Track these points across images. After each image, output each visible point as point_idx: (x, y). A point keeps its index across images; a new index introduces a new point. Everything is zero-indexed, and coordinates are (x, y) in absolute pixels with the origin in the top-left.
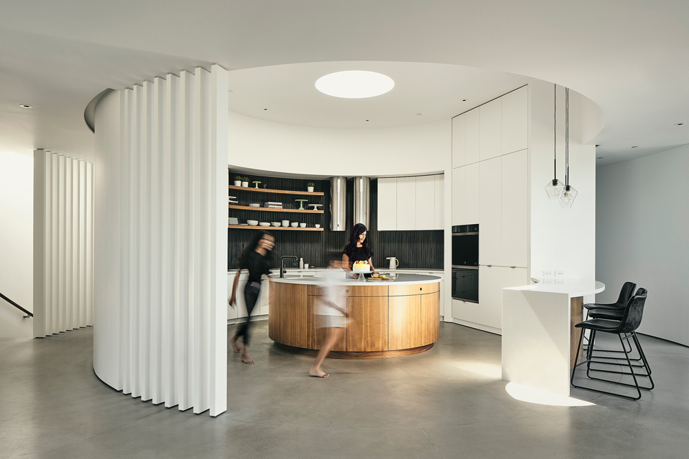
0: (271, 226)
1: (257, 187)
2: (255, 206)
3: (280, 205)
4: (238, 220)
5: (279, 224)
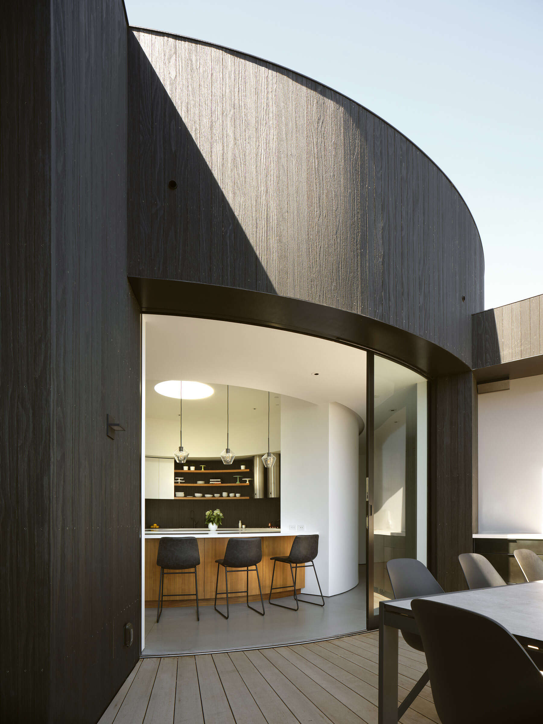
0: (213, 497)
1: (203, 469)
2: (200, 483)
3: (219, 481)
4: (184, 493)
5: (219, 495)
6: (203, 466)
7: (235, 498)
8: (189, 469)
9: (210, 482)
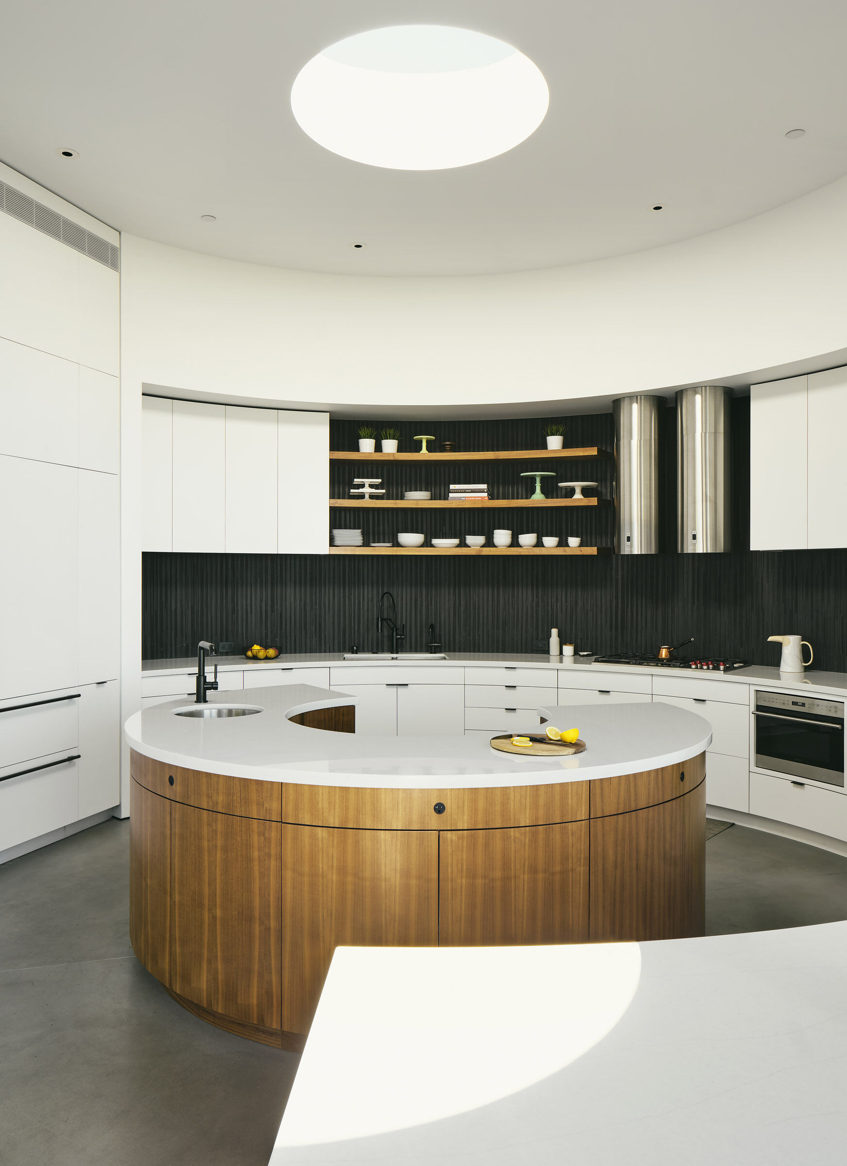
0: (460, 545)
1: (424, 449)
2: (417, 498)
3: (481, 491)
4: (363, 534)
5: (481, 540)
6: (424, 439)
7: (538, 551)
8: (378, 448)
9: (451, 495)
